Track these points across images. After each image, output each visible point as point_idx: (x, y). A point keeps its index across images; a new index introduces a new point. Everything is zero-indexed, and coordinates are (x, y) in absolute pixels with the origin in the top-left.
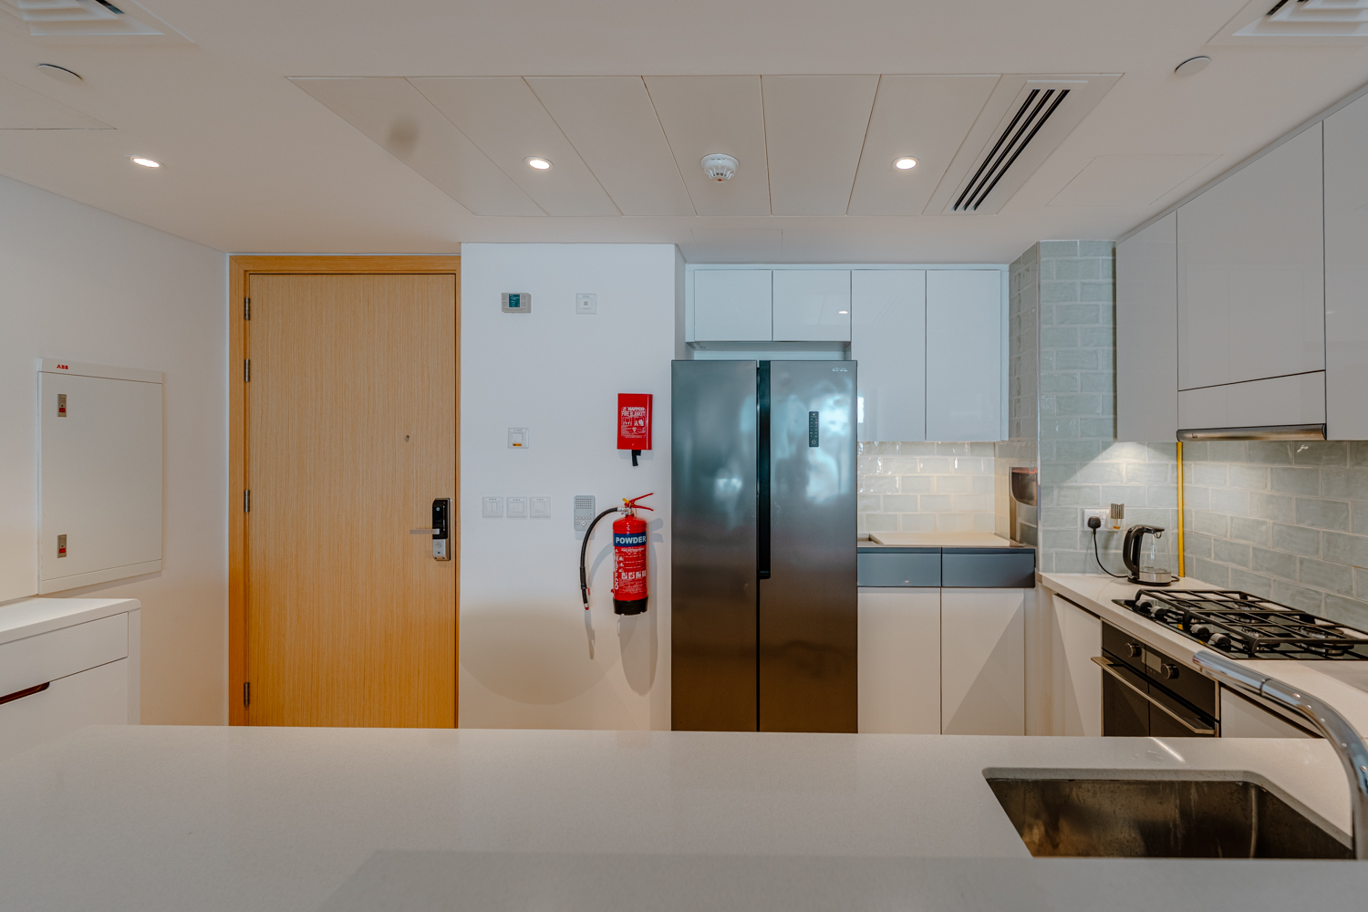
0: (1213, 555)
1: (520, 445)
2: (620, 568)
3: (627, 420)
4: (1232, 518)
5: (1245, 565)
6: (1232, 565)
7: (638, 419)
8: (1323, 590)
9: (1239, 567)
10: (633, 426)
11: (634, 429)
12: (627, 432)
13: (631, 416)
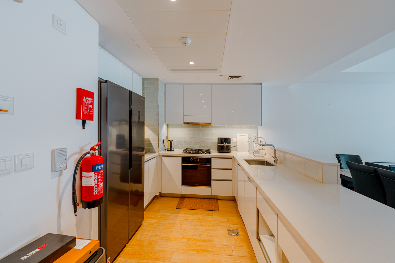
0: (175, 144)
1: (6, 111)
2: (98, 182)
3: (86, 104)
4: (180, 137)
5: (182, 145)
6: (180, 145)
7: (90, 104)
8: (196, 146)
9: (181, 145)
10: (88, 108)
11: (88, 109)
12: (86, 111)
13: (87, 102)
